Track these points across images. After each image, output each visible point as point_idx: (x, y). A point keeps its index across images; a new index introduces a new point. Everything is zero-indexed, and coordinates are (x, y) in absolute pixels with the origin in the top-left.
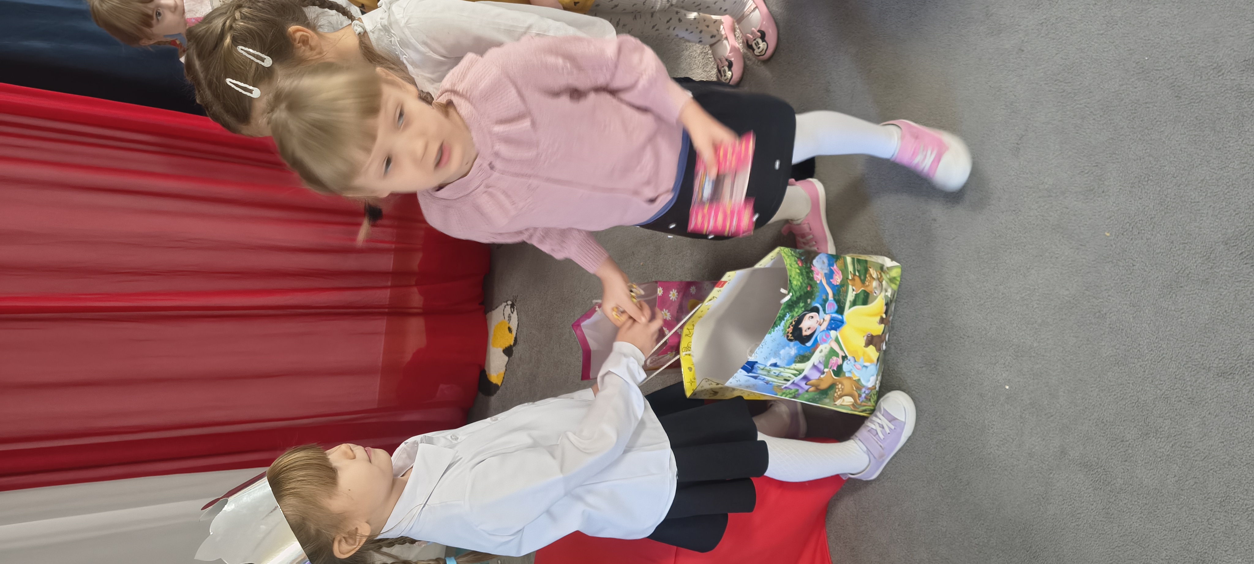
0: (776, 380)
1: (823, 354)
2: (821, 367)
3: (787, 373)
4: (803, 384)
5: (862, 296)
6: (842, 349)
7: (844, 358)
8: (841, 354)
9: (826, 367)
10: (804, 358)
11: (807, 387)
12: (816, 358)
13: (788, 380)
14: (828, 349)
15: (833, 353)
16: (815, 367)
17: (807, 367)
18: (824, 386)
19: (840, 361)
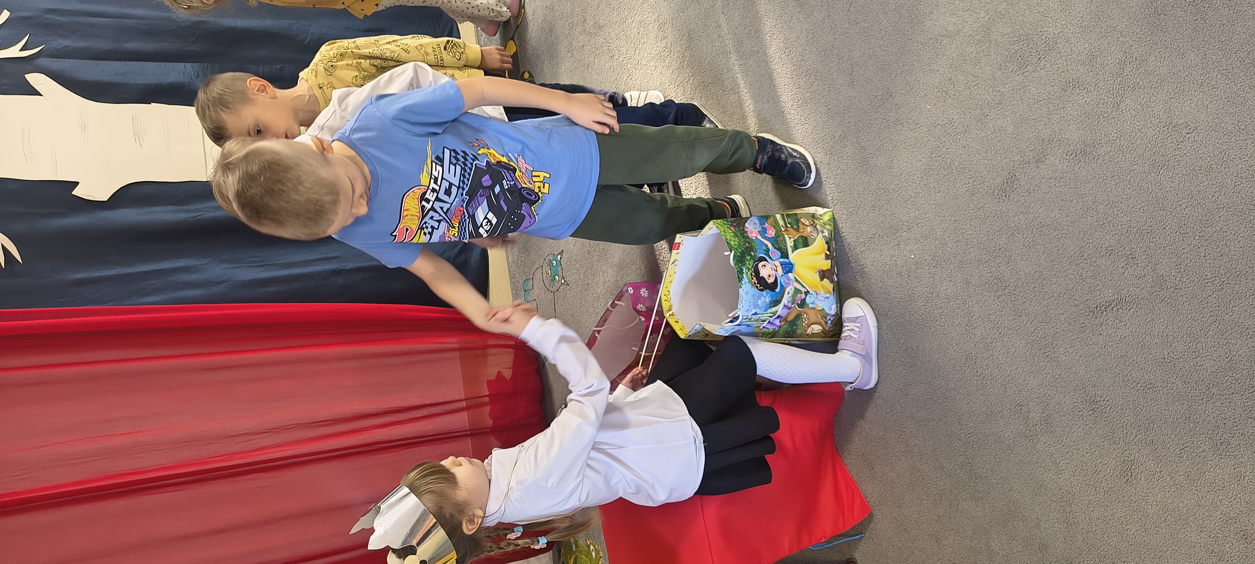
0: (755, 323)
1: (790, 294)
2: (789, 304)
4: (777, 322)
5: (801, 240)
6: (802, 286)
7: (807, 293)
8: (803, 290)
9: (793, 304)
11: (780, 324)
12: (785, 299)
13: (765, 321)
14: (793, 290)
15: (798, 292)
16: (785, 306)
18: (791, 318)
19: (803, 296)
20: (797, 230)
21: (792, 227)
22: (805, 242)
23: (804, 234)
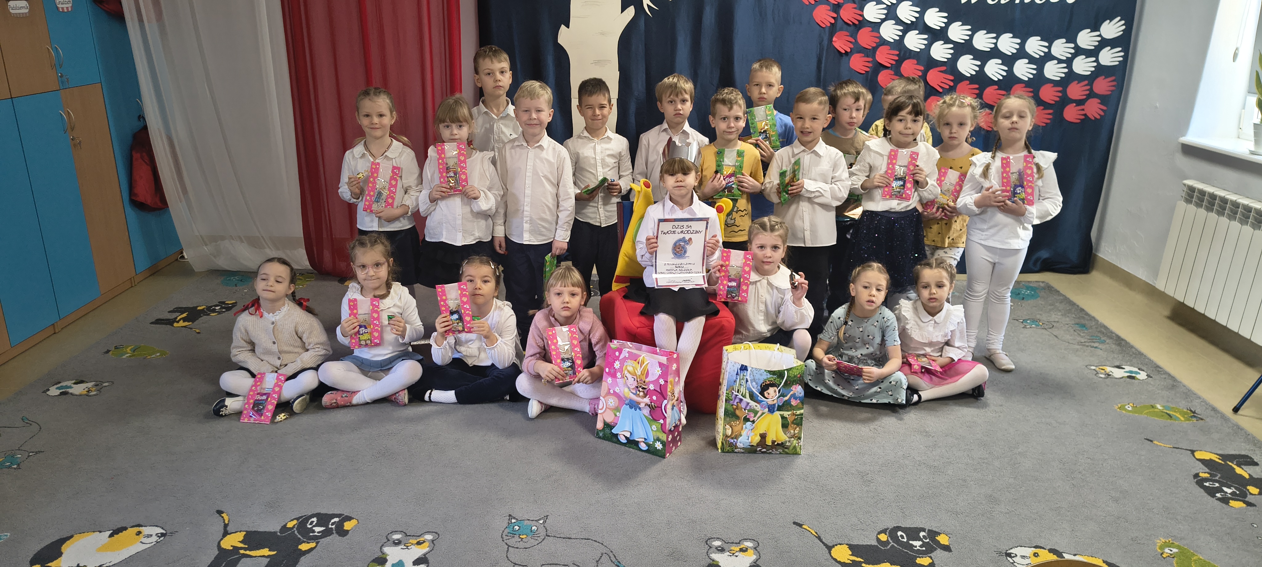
0: (737, 385)
1: (755, 407)
2: (748, 408)
3: (742, 389)
4: (737, 400)
5: (786, 422)
6: (758, 418)
7: (753, 422)
8: (756, 419)
9: (748, 411)
10: (752, 396)
11: (735, 403)
12: (753, 404)
13: (738, 392)
14: (757, 410)
15: (756, 413)
16: (748, 403)
17: (748, 399)
18: (737, 412)
19: (751, 420)
20: (793, 423)
21: (795, 419)
22: (785, 426)
23: (789, 426)
